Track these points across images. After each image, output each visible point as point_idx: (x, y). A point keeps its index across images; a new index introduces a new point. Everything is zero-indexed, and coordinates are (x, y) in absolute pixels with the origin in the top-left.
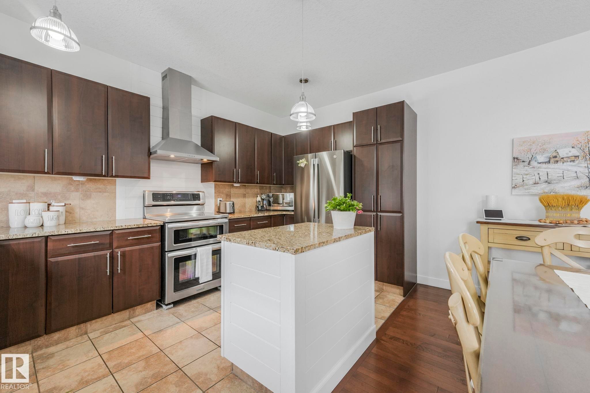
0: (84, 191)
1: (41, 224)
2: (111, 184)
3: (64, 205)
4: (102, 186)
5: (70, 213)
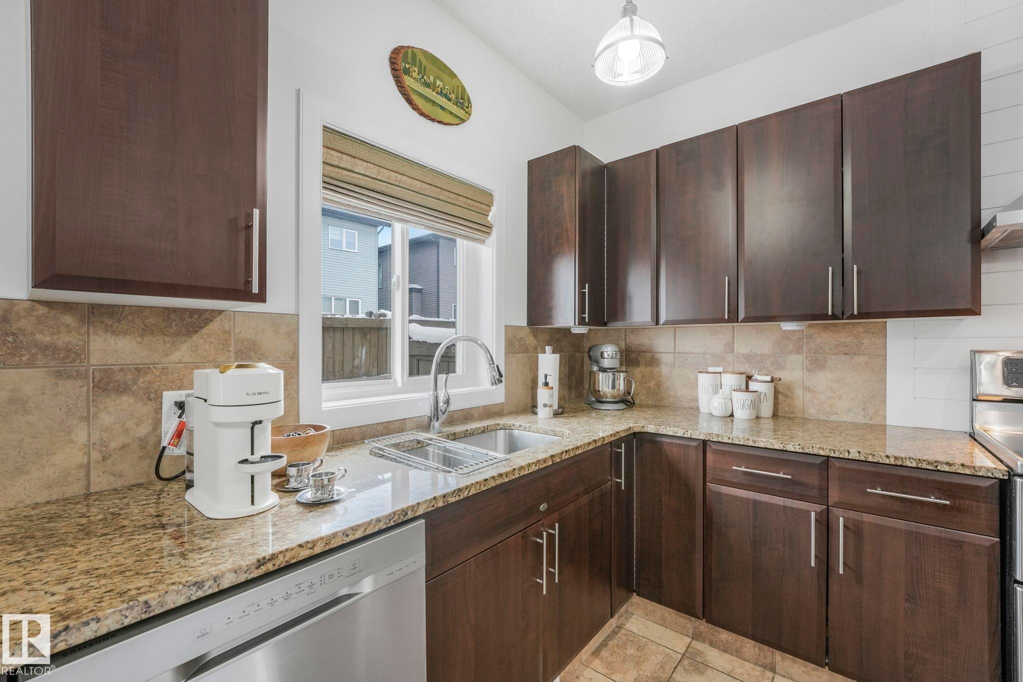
0: (813, 352)
1: (730, 413)
2: (873, 333)
3: (770, 381)
4: (849, 340)
5: (787, 396)
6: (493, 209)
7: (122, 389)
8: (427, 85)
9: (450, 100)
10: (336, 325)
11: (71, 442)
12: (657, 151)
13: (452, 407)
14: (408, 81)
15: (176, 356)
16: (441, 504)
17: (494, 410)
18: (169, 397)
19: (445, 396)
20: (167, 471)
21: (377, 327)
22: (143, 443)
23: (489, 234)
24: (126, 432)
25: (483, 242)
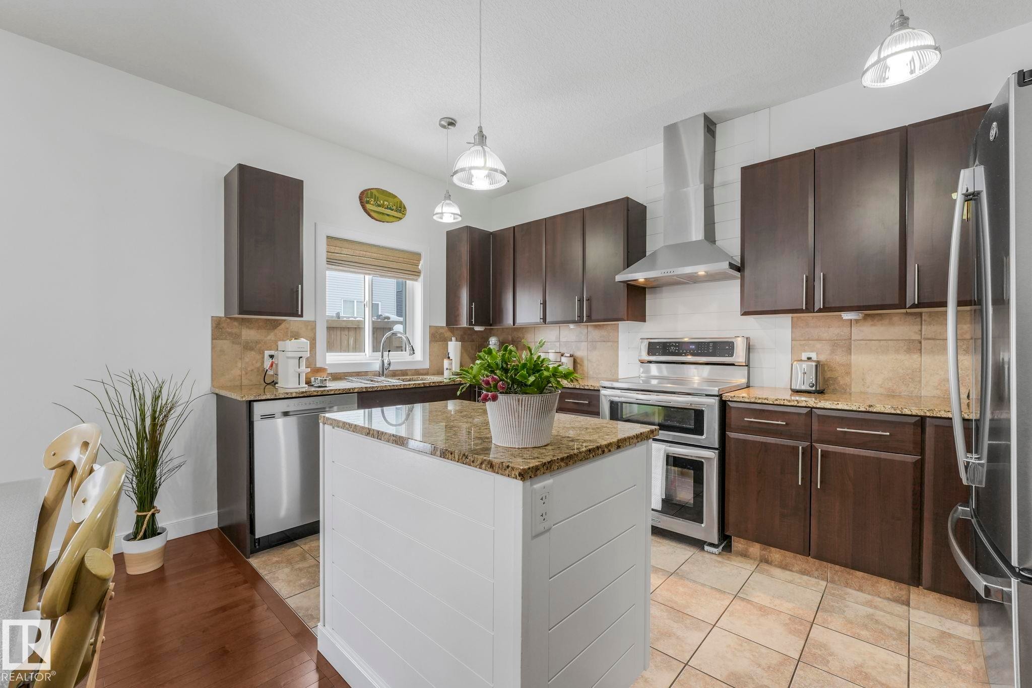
2: (613, 329)
5: (581, 365)
6: (421, 262)
7: (252, 349)
8: (379, 206)
9: (392, 210)
10: (350, 325)
11: (236, 366)
12: (514, 227)
13: (391, 368)
14: (368, 206)
15: (269, 338)
16: (364, 390)
17: (422, 372)
18: (267, 353)
19: (388, 361)
20: (268, 381)
21: (383, 327)
22: (258, 369)
23: (419, 276)
24: (253, 365)
25: (416, 280)
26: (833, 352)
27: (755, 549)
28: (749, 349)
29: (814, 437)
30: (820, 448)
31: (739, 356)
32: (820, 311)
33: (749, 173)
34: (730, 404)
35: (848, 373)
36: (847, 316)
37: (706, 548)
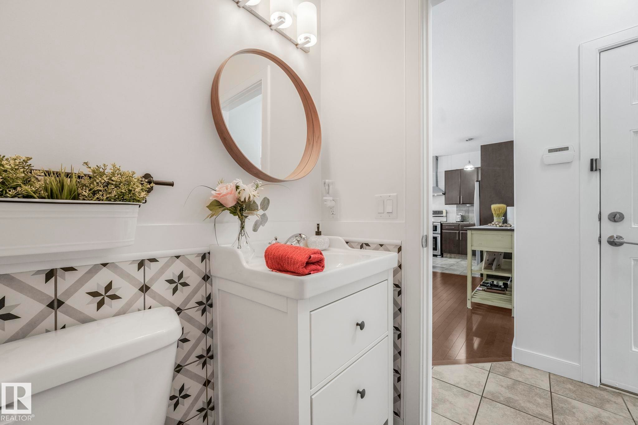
26: (465, 213)
27: (449, 255)
28: (447, 213)
29: (460, 230)
30: (461, 232)
31: (444, 214)
32: (462, 204)
33: (446, 172)
34: (443, 224)
35: (469, 218)
36: (468, 205)
37: (438, 256)
